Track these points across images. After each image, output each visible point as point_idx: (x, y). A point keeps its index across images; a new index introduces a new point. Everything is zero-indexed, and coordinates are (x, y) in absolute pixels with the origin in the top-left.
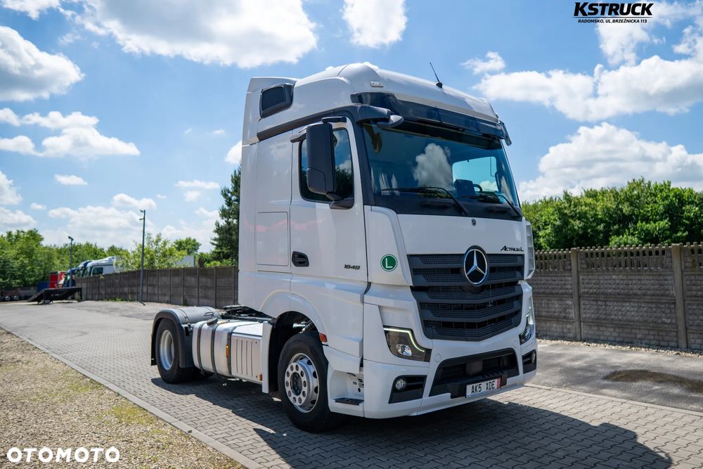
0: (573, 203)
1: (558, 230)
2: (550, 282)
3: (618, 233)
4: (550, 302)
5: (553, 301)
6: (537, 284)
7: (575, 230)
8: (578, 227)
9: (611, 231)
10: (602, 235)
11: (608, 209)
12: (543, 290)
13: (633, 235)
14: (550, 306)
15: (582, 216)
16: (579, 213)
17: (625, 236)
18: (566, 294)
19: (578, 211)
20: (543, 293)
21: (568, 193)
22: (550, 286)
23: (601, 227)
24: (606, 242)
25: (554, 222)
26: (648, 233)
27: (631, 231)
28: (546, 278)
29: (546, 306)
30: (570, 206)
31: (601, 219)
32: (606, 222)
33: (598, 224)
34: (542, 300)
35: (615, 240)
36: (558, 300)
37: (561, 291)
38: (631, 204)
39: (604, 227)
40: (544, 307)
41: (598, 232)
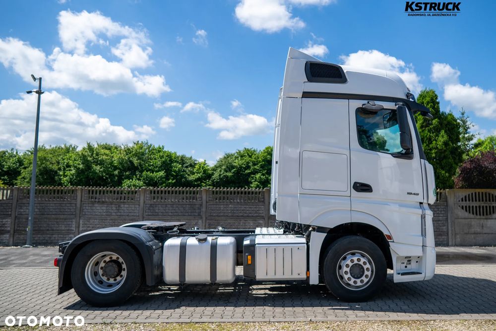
0: (95, 152)
1: (80, 172)
2: (248, 209)
3: (129, 178)
4: (246, 222)
5: (249, 222)
6: (237, 210)
7: (96, 173)
8: (100, 171)
9: (123, 175)
10: (116, 178)
11: (123, 160)
12: (241, 214)
13: (139, 180)
14: (247, 224)
15: (101, 163)
16: (100, 161)
17: (134, 180)
18: (260, 217)
19: (100, 159)
20: (242, 216)
21: (91, 144)
22: (248, 212)
23: (116, 172)
24: (119, 183)
25: (78, 166)
26: (152, 179)
27: (138, 177)
28: (245, 206)
29: (244, 224)
30: (92, 154)
31: (116, 166)
32: (119, 169)
33: (115, 170)
34: (240, 220)
35: (126, 183)
36: (253, 220)
37: (255, 215)
38: (139, 158)
39: (119, 172)
40: (242, 226)
41: (113, 176)
